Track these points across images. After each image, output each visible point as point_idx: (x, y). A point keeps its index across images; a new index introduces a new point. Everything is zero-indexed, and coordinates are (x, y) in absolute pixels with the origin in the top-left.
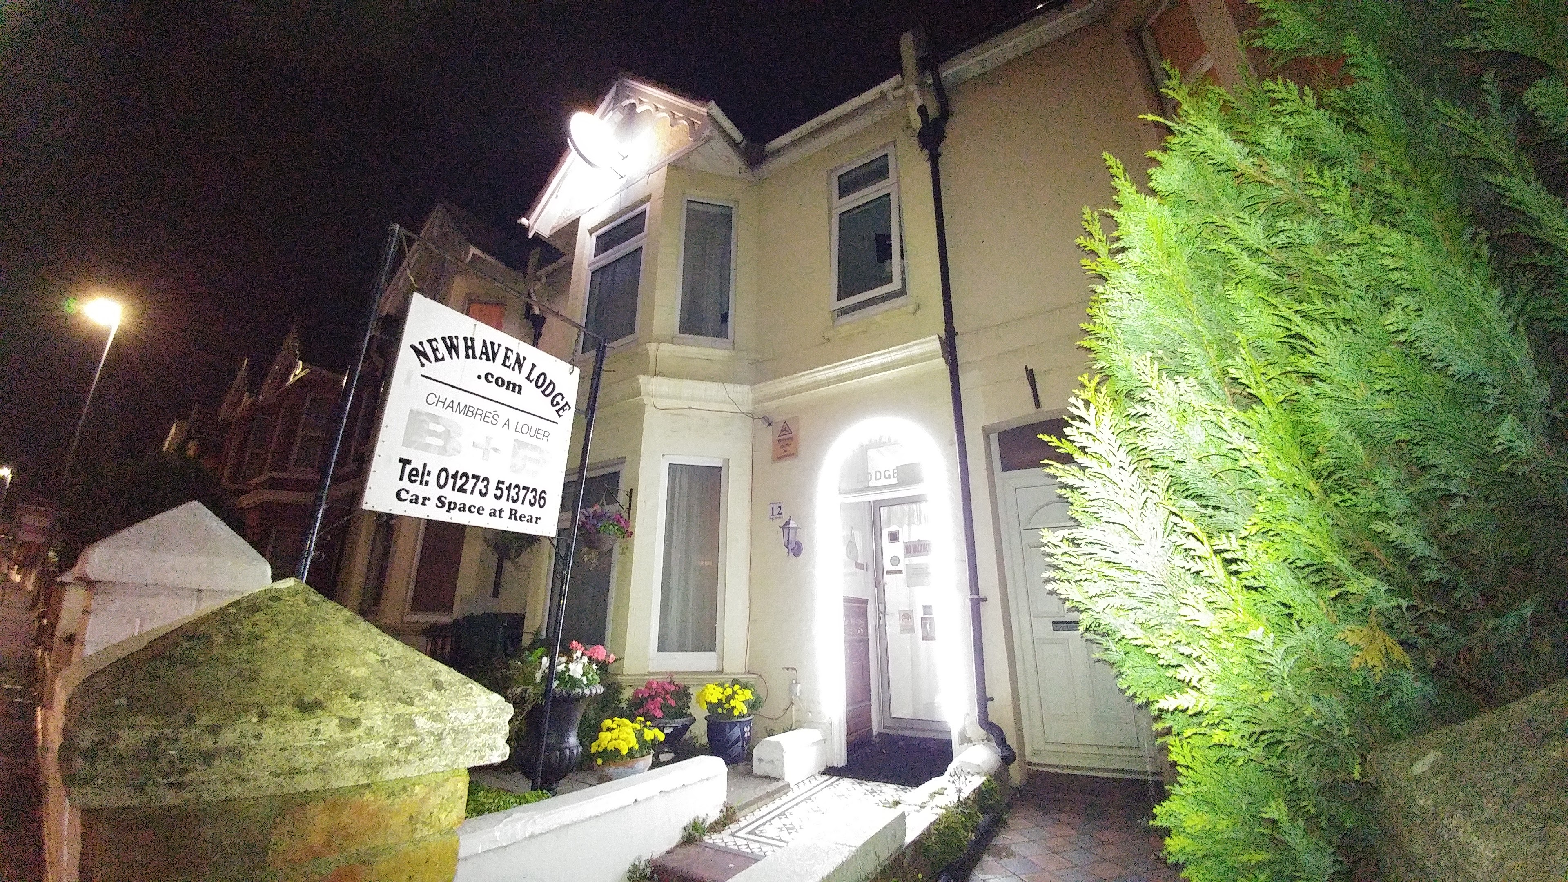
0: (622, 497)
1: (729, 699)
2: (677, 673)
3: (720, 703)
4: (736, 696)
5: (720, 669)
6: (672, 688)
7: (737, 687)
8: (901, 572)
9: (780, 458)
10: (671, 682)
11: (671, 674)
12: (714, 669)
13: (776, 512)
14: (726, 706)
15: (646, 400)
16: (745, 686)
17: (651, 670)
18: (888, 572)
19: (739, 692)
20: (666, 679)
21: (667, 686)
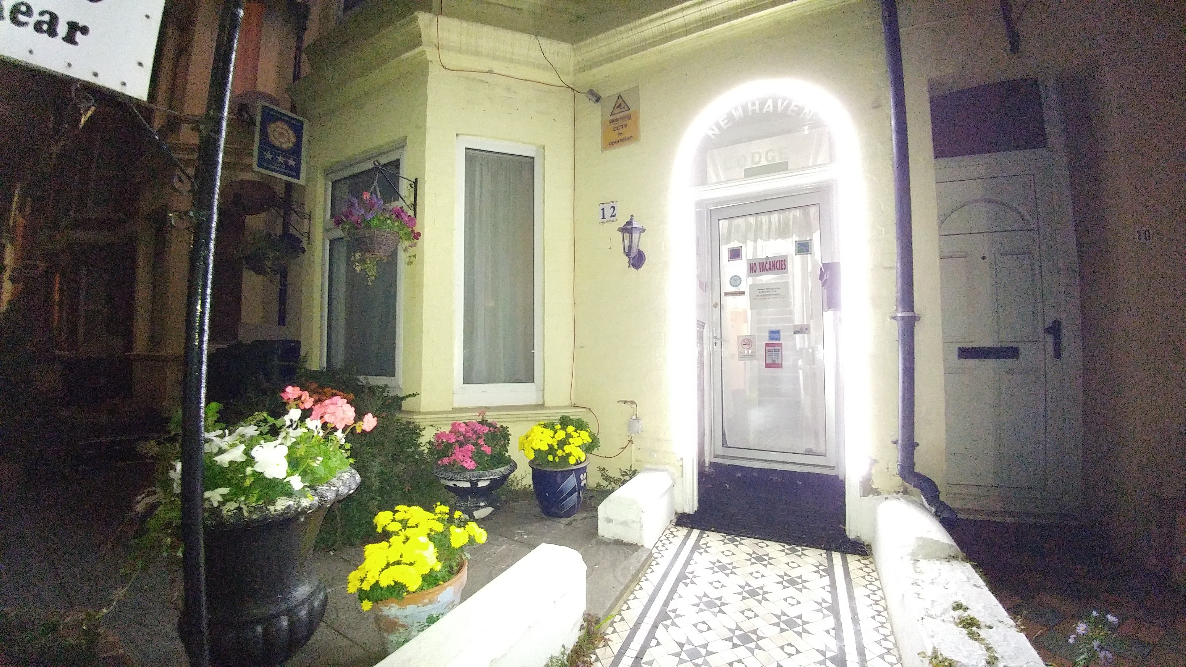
0: (404, 188)
1: (562, 443)
2: (489, 408)
3: (551, 450)
4: (571, 440)
5: (541, 403)
6: (486, 429)
7: (570, 429)
8: (743, 293)
9: (612, 144)
10: (483, 422)
11: (482, 410)
12: (533, 402)
13: (608, 213)
14: (560, 453)
15: (430, 54)
16: (580, 426)
17: (456, 405)
18: (727, 294)
19: (574, 434)
20: (474, 417)
21: (479, 427)
